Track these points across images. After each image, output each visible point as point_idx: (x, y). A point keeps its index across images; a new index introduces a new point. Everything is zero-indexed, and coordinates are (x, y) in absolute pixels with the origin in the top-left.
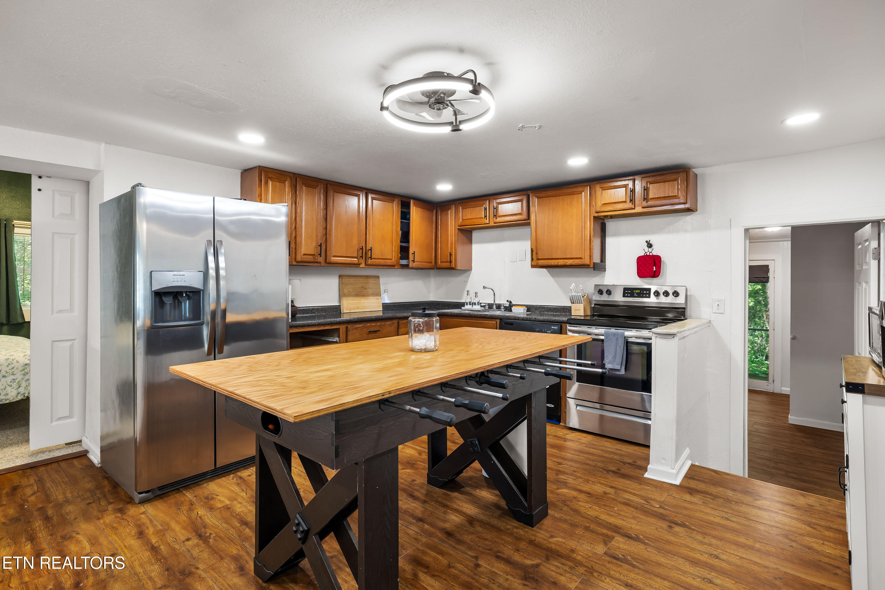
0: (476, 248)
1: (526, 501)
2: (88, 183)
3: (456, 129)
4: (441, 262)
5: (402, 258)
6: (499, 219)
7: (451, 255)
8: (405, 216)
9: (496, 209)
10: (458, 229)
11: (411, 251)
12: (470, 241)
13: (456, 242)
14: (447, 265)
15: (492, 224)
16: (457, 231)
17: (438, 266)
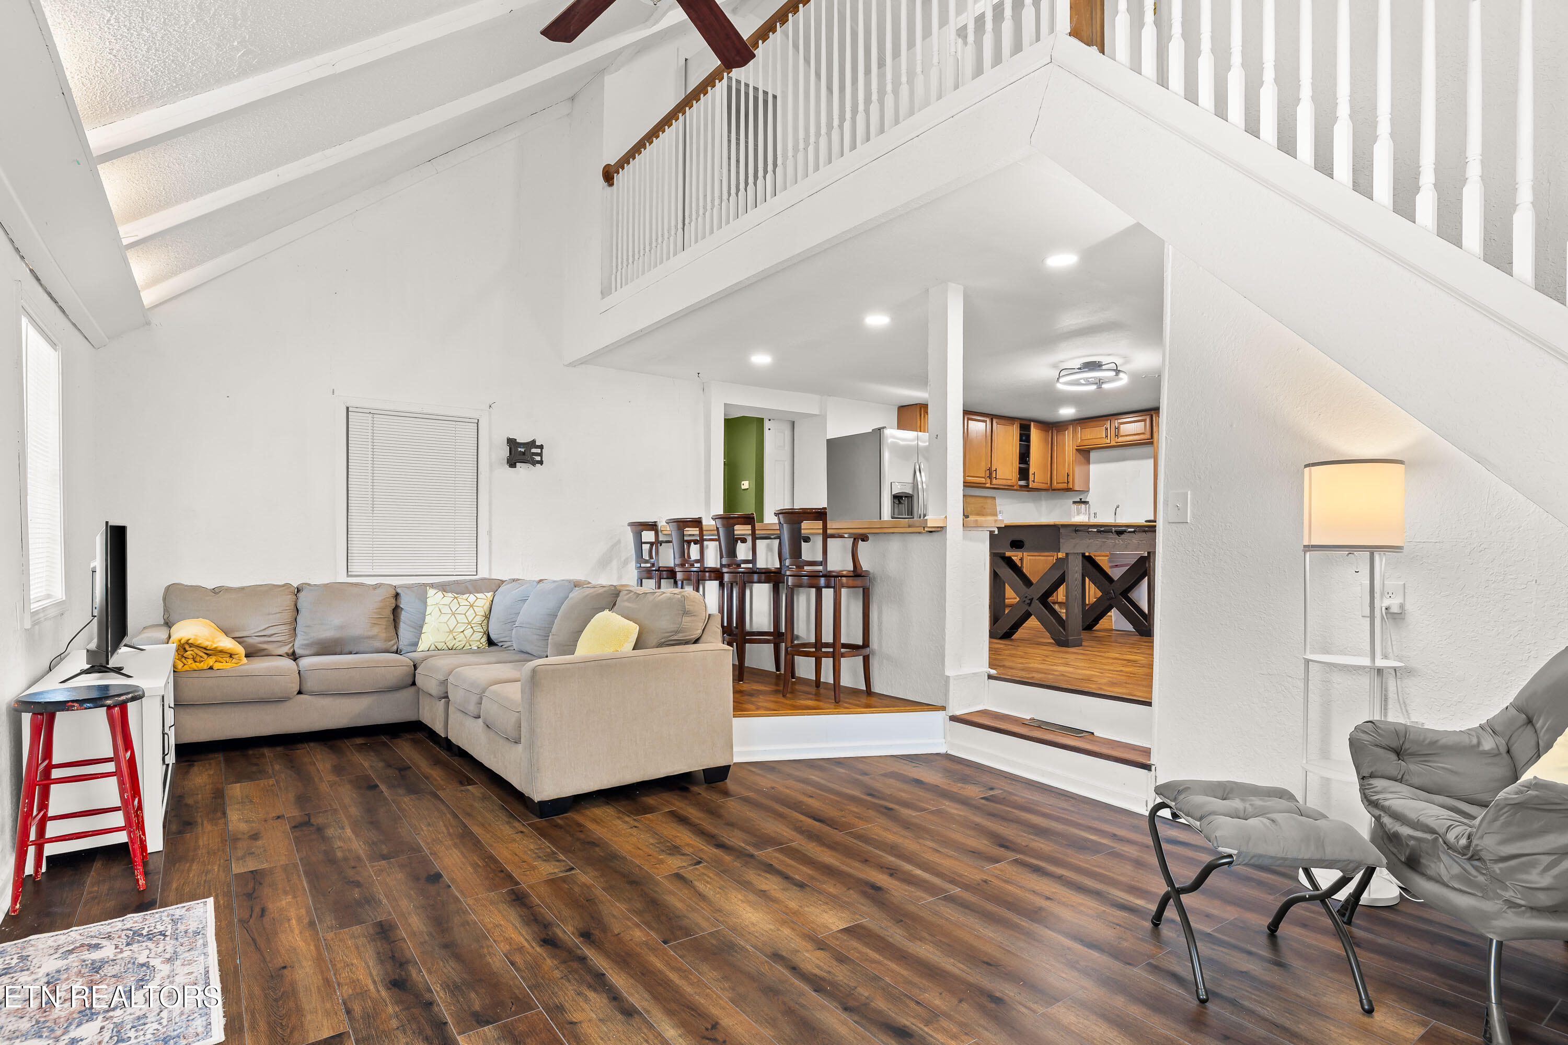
0: (1093, 468)
1: (1146, 622)
2: (793, 424)
3: (1100, 387)
4: (1057, 483)
5: (1020, 479)
6: (1121, 439)
7: (1068, 475)
8: (1025, 438)
9: (1118, 428)
10: (1076, 449)
11: (1031, 472)
12: (1088, 461)
13: (1074, 463)
14: (1065, 486)
15: (1113, 443)
16: (1074, 451)
17: (1054, 487)
